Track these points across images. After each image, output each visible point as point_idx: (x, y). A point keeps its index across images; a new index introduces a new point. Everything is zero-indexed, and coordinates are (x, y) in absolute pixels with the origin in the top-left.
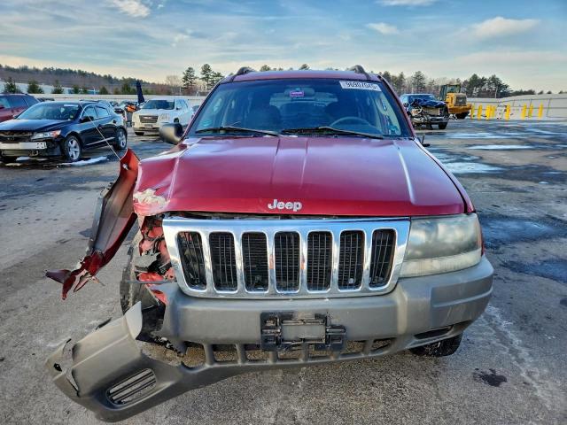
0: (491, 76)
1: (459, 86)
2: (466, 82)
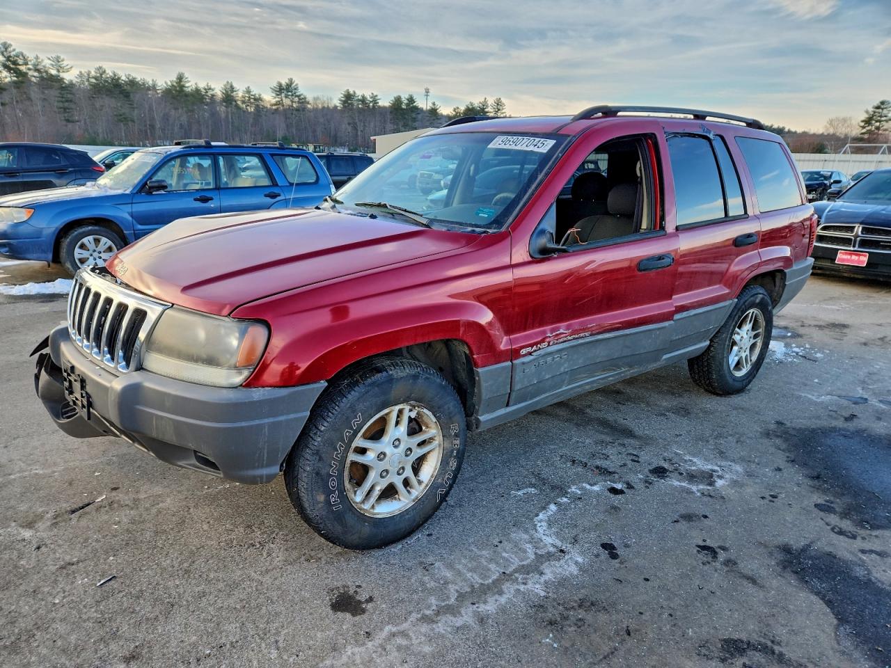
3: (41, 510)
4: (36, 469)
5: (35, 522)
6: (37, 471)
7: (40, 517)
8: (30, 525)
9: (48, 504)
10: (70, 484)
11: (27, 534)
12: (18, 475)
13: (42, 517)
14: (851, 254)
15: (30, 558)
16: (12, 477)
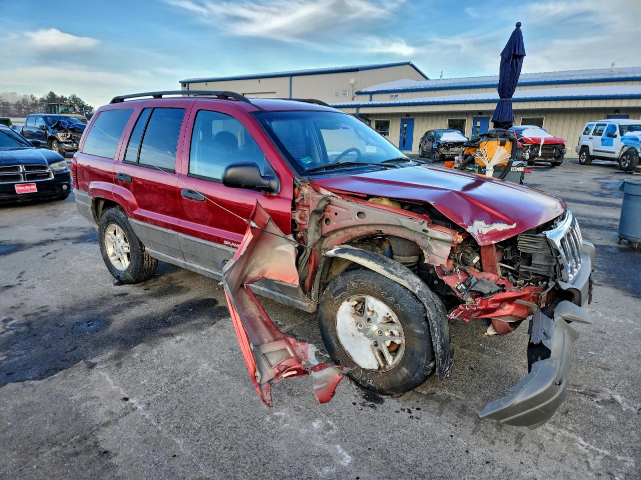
0: (70, 95)
1: (35, 105)
2: (42, 100)
3: (600, 407)
4: (582, 445)
5: (609, 401)
6: (583, 442)
7: (603, 402)
8: (613, 401)
9: (593, 407)
10: (567, 412)
11: (618, 398)
12: (601, 451)
13: (603, 401)
14: (24, 186)
15: (624, 383)
16: (607, 453)
